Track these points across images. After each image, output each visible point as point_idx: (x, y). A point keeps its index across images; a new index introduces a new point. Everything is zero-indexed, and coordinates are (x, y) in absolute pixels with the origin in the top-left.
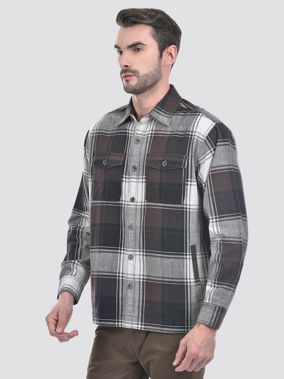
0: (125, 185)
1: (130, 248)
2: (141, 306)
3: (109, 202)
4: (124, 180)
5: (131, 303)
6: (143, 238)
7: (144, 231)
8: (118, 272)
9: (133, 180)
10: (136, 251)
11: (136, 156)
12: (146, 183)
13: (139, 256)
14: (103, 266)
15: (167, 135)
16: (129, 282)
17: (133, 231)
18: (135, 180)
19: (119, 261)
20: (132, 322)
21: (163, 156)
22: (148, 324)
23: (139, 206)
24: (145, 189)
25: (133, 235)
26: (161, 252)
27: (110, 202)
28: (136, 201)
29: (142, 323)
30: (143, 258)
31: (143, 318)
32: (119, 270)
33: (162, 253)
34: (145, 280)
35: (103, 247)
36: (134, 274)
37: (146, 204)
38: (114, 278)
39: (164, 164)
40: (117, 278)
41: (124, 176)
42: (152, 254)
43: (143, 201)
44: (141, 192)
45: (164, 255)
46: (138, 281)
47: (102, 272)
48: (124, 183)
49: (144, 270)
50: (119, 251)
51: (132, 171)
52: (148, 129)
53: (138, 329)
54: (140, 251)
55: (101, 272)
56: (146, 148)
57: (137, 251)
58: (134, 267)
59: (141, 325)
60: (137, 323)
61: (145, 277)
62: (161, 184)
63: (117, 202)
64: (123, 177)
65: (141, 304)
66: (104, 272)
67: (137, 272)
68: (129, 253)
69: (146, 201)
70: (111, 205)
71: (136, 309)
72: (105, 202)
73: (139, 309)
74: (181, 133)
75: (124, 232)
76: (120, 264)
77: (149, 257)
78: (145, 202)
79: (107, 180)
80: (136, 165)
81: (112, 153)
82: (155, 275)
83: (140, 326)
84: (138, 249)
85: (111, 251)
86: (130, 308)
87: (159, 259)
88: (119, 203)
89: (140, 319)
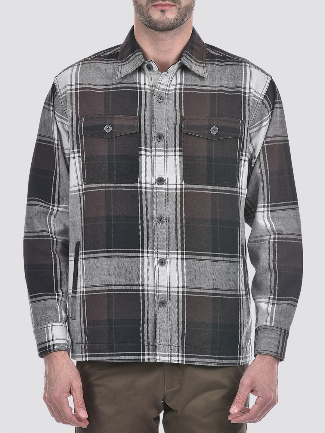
0: (145, 161)
1: (160, 249)
2: (180, 331)
3: (118, 185)
4: (142, 154)
5: (165, 327)
6: (181, 234)
7: (184, 225)
8: (141, 284)
9: (158, 153)
10: (169, 253)
11: (162, 119)
12: (182, 158)
13: (175, 260)
14: (118, 276)
15: (206, 91)
16: (160, 297)
17: (164, 225)
18: (162, 153)
19: (141, 269)
20: (169, 354)
21: (209, 120)
22: (190, 355)
23: (172, 189)
24: (180, 165)
25: (165, 230)
26: (212, 253)
27: (120, 185)
28: (166, 183)
29: (183, 354)
30: (182, 262)
31: (185, 346)
32: (143, 281)
33: (213, 255)
34: (185, 293)
35: (115, 249)
36: (168, 285)
37: (183, 187)
38: (135, 292)
39: (214, 131)
40: (141, 292)
41: (143, 148)
42: (197, 257)
43: (179, 182)
44: (174, 170)
45: (216, 258)
46: (175, 295)
47: (116, 286)
48: (143, 157)
49: (183, 279)
50: (141, 254)
51: (157, 141)
52: (173, 82)
53: (179, 363)
54: (177, 254)
55: (114, 286)
56: (176, 108)
57: (172, 252)
58: (168, 276)
59: (183, 356)
60: (176, 354)
61: (185, 290)
62: (209, 159)
63: (132, 185)
64: (141, 150)
65: (181, 327)
66: (120, 286)
67: (174, 283)
68: (159, 256)
69: (184, 182)
70: (123, 189)
71: (174, 335)
72: (112, 185)
73: (178, 335)
74: (227, 89)
75: (146, 227)
76: (143, 272)
77: (191, 261)
78: (181, 184)
79: (115, 154)
80: (162, 132)
81: (116, 116)
82: (202, 286)
83: (180, 359)
84: (174, 250)
85: (128, 254)
86: (165, 334)
87: (209, 263)
88: (135, 186)
89: (180, 348)
